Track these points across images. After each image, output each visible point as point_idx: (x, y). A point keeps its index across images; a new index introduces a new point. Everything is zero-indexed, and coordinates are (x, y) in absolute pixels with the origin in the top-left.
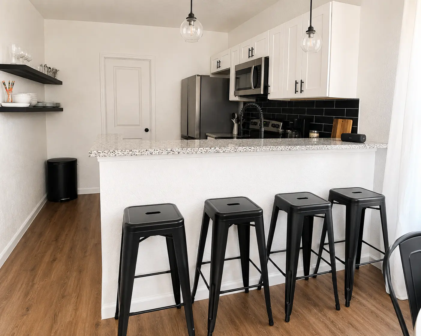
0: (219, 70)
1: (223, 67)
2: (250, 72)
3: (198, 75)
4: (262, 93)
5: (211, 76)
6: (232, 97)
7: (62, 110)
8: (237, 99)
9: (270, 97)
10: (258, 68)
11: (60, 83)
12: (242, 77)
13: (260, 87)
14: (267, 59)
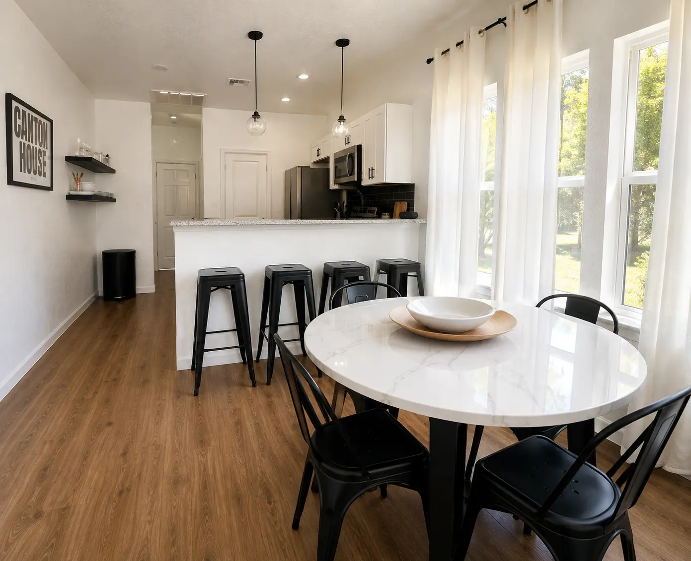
0: (319, 158)
1: (322, 156)
2: (345, 160)
3: (299, 167)
4: (356, 180)
5: (312, 166)
6: (333, 186)
7: (114, 200)
8: (336, 187)
9: (363, 184)
10: (353, 155)
11: (113, 171)
12: (340, 166)
13: (354, 174)
14: (359, 148)
